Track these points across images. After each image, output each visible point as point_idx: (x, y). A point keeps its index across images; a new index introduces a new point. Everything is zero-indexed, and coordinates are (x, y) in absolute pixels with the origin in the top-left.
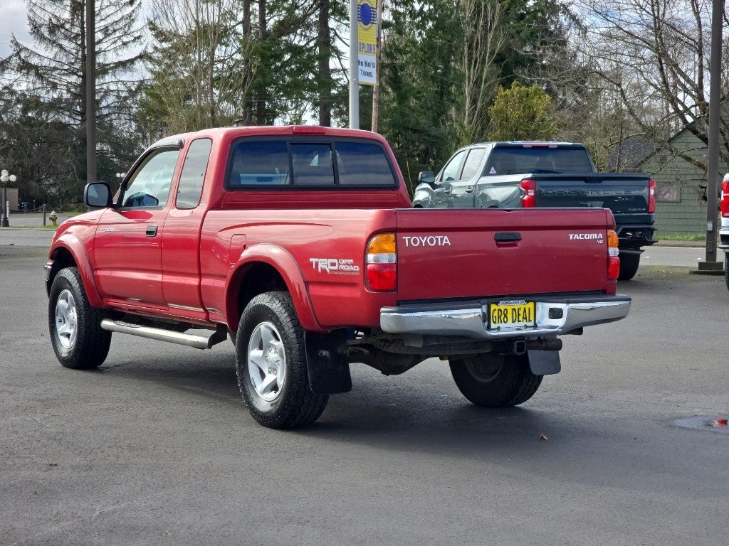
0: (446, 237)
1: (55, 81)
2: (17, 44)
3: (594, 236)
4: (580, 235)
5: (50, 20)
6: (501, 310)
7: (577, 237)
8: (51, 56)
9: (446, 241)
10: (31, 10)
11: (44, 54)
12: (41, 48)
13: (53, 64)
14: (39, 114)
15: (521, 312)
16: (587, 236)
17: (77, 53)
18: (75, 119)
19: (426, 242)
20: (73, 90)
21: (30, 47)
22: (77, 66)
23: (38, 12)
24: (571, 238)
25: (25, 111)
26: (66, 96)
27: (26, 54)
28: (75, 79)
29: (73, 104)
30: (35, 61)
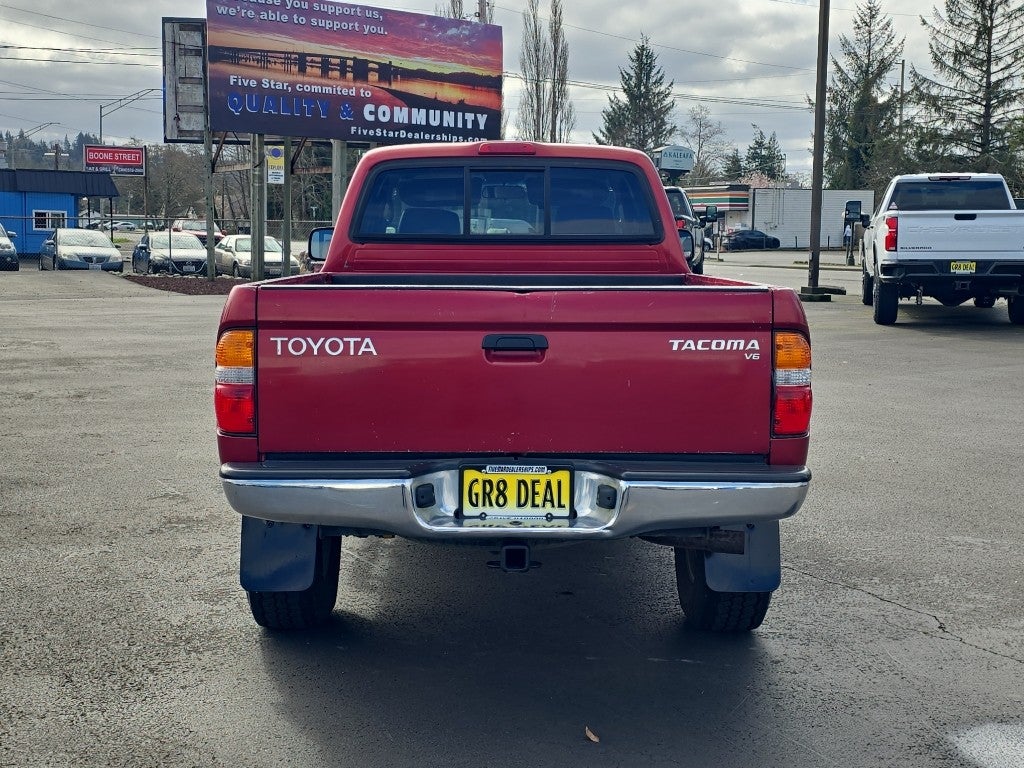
0: (367, 340)
1: (955, 111)
2: (916, 75)
3: (738, 344)
4: (700, 343)
5: (956, 47)
6: (490, 482)
7: (690, 345)
8: (952, 85)
9: (367, 346)
10: (934, 38)
11: (945, 83)
12: (942, 78)
13: (954, 94)
14: (936, 147)
15: (540, 488)
16: (718, 345)
17: (980, 81)
18: (974, 151)
19: (322, 349)
20: (974, 120)
21: (930, 77)
22: (980, 95)
23: (941, 39)
24: (675, 348)
25: (919, 144)
26: (967, 127)
27: (925, 85)
28: (978, 109)
29: (974, 135)
30: (934, 91)
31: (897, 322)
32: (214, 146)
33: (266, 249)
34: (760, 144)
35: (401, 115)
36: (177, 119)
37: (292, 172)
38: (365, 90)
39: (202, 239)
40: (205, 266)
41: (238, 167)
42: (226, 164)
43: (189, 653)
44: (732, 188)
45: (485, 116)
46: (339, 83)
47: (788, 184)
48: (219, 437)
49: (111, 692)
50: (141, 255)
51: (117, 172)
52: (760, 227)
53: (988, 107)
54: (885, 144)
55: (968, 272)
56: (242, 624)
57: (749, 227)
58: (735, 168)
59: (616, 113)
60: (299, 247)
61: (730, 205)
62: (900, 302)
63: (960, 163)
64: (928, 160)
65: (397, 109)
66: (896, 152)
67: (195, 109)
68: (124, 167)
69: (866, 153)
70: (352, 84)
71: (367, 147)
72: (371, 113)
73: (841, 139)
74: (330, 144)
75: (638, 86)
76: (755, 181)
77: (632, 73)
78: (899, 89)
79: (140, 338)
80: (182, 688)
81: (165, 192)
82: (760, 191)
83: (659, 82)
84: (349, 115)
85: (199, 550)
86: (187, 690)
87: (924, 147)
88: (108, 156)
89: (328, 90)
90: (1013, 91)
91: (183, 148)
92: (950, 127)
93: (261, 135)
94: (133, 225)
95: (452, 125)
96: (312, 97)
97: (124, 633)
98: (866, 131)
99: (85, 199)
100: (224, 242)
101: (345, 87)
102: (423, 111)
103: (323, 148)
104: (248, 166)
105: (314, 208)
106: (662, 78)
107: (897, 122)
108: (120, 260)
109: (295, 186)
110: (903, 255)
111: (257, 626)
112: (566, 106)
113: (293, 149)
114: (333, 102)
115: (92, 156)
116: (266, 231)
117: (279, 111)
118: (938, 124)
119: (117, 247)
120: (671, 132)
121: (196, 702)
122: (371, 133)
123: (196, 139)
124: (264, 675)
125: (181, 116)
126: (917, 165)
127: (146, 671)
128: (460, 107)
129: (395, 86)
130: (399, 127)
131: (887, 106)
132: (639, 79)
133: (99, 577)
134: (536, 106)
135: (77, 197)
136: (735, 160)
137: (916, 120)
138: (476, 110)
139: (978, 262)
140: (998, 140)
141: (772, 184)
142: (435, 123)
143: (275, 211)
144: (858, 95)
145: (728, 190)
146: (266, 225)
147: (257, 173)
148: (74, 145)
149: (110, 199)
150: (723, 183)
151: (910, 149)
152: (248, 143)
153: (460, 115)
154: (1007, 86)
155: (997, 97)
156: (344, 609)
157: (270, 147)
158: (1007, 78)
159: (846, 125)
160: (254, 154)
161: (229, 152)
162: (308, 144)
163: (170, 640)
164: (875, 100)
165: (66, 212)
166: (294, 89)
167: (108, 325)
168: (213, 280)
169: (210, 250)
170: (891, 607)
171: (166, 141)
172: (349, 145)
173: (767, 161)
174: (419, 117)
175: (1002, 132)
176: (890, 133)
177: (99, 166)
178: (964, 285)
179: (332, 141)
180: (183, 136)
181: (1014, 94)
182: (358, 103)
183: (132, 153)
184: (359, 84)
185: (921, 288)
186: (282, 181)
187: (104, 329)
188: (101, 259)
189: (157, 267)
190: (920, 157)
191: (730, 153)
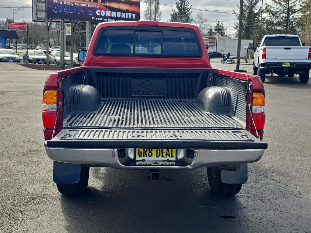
1: (278, 16)
2: (267, 4)
8: (277, 8)
11: (275, 7)
12: (274, 5)
13: (278, 10)
14: (272, 27)
15: (165, 150)
17: (286, 6)
18: (283, 28)
20: (284, 18)
21: (271, 5)
22: (286, 11)
25: (267, 26)
26: (282, 20)
27: (269, 7)
28: (285, 15)
29: (284, 23)
30: (272, 9)
31: (265, 81)
32: (48, 23)
33: (65, 56)
34: (218, 25)
35: (108, 13)
36: (37, 14)
37: (74, 31)
38: (97, 5)
39: (45, 52)
40: (46, 62)
41: (56, 30)
42: (52, 29)
43: (35, 204)
44: (210, 38)
45: (135, 14)
46: (88, 3)
47: (227, 38)
48: (44, 130)
49: (5, 221)
50: (25, 57)
51: (18, 31)
52: (218, 51)
53: (288, 14)
54: (256, 26)
55: (288, 66)
56: (55, 192)
57: (215, 51)
58: (210, 32)
59: (174, 15)
60: (75, 55)
61: (210, 44)
62: (266, 75)
63: (280, 32)
64: (270, 30)
65: (107, 12)
66: (260, 28)
67: (42, 11)
68: (21, 29)
69: (251, 28)
70: (92, 3)
71: (97, 24)
72: (99, 13)
73: (243, 24)
74: (86, 23)
75: (181, 6)
76: (217, 36)
77: (180, 2)
78: (261, 8)
79: (24, 85)
80: (32, 219)
81: (34, 37)
82: (219, 39)
83: (187, 5)
84: (91, 13)
85: (40, 162)
86: (34, 220)
87: (269, 27)
88: (15, 26)
89: (85, 5)
90: (296, 10)
91: (39, 23)
92: (277, 20)
93: (63, 19)
94: (24, 48)
95: (124, 17)
96: (80, 7)
97: (12, 196)
98: (251, 21)
99: (8, 39)
100: (52, 53)
101: (90, 4)
102: (115, 13)
103: (83, 24)
104: (59, 29)
105: (80, 43)
106: (188, 4)
107: (260, 18)
108: (19, 59)
109: (74, 36)
110: (268, 60)
111: (60, 193)
112: (159, 12)
113: (74, 24)
114: (87, 9)
115: (10, 25)
116: (65, 50)
117: (69, 12)
118: (273, 19)
119: (18, 54)
120: (191, 20)
121: (37, 226)
122: (99, 19)
123: (43, 20)
124: (62, 214)
125: (38, 13)
126: (266, 32)
127: (19, 212)
128: (127, 11)
129: (106, 4)
130: (107, 17)
131: (257, 14)
132: (182, 4)
133: (4, 173)
134: (149, 12)
135: (5, 39)
136: (211, 30)
137: (266, 18)
138: (132, 12)
139: (291, 63)
140: (291, 25)
141: (222, 37)
142: (119, 16)
143: (68, 44)
144: (249, 10)
145: (209, 39)
146: (65, 48)
147: (62, 32)
148: (5, 22)
149: (16, 39)
150: (207, 37)
151: (264, 27)
152: (59, 22)
153: (127, 14)
154: (294, 8)
155: (291, 11)
156: (91, 186)
157: (67, 23)
158: (294, 5)
159: (245, 20)
160: (61, 25)
161: (54, 25)
162: (79, 22)
163: (28, 199)
164: (254, 12)
165: (2, 43)
166: (74, 5)
167: (14, 80)
168: (48, 66)
169: (48, 56)
170: (280, 185)
171: (33, 21)
172: (92, 23)
173: (220, 30)
174: (114, 14)
175: (292, 22)
176: (258, 22)
177: (12, 29)
178: (287, 70)
179: (86, 21)
180: (39, 19)
181: (296, 11)
182: (95, 9)
183: (23, 25)
184: (95, 4)
185: (273, 71)
186: (70, 34)
187: (13, 81)
188: (13, 58)
189: (31, 61)
190: (267, 29)
191: (209, 27)
